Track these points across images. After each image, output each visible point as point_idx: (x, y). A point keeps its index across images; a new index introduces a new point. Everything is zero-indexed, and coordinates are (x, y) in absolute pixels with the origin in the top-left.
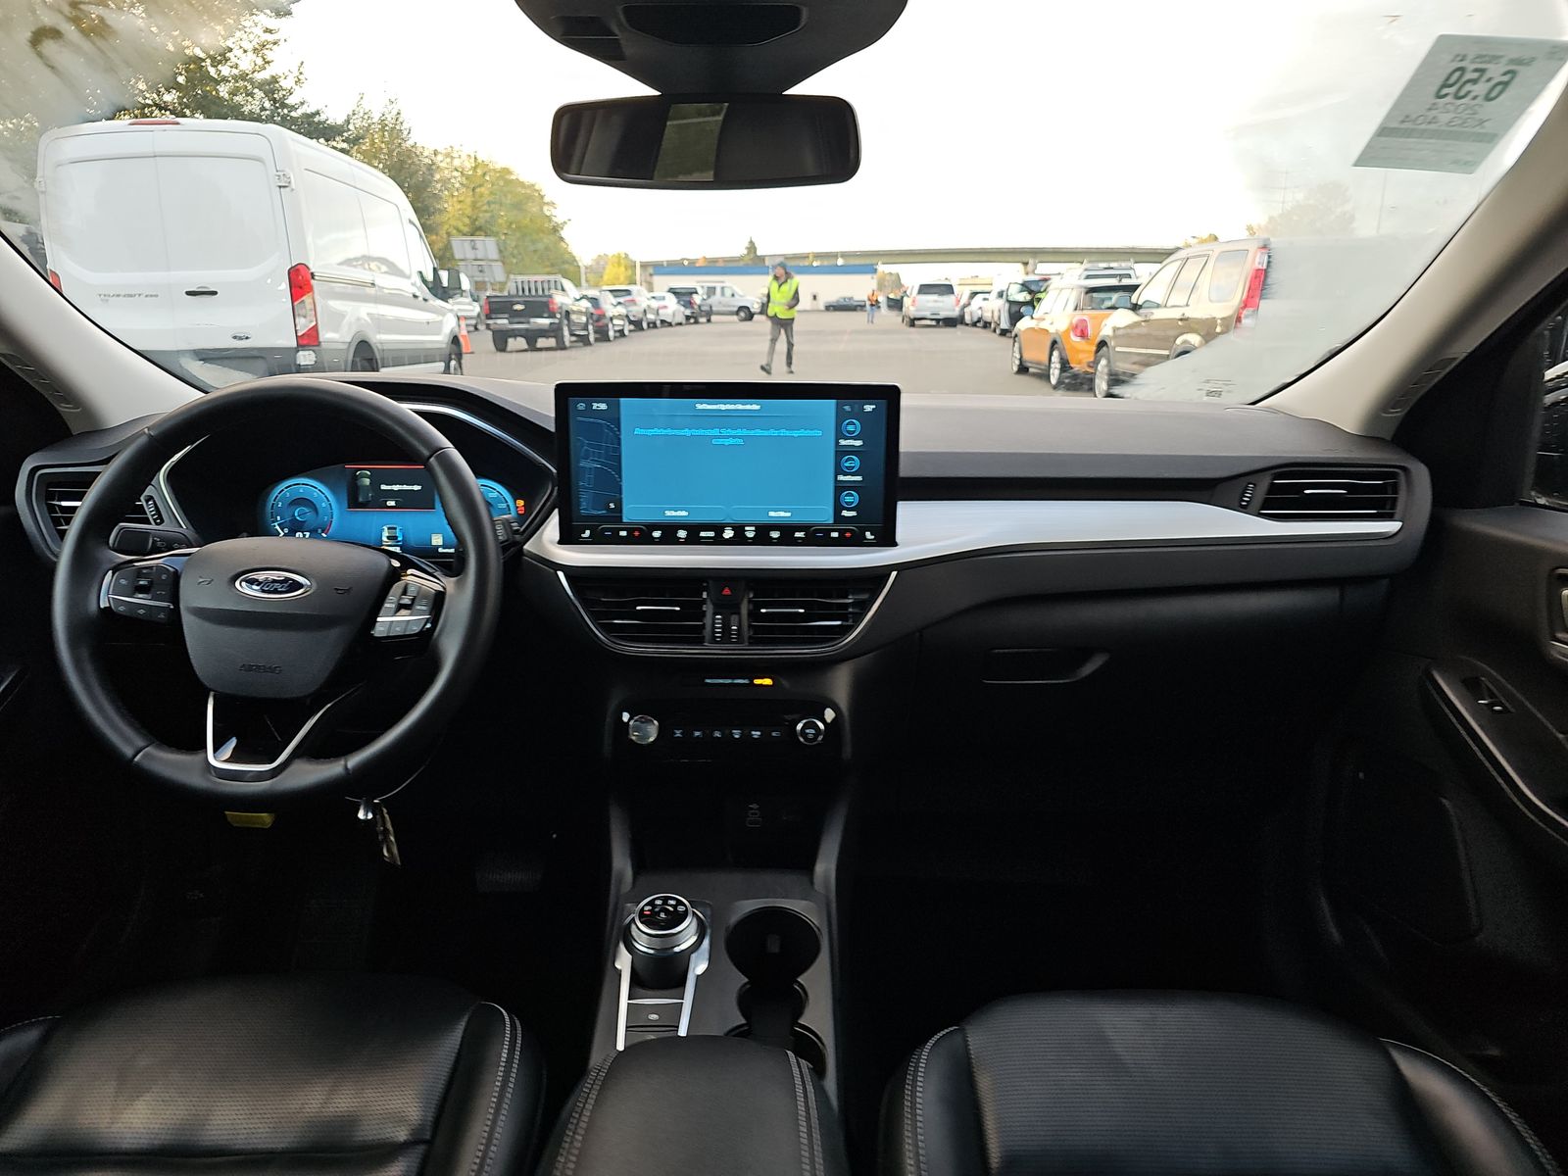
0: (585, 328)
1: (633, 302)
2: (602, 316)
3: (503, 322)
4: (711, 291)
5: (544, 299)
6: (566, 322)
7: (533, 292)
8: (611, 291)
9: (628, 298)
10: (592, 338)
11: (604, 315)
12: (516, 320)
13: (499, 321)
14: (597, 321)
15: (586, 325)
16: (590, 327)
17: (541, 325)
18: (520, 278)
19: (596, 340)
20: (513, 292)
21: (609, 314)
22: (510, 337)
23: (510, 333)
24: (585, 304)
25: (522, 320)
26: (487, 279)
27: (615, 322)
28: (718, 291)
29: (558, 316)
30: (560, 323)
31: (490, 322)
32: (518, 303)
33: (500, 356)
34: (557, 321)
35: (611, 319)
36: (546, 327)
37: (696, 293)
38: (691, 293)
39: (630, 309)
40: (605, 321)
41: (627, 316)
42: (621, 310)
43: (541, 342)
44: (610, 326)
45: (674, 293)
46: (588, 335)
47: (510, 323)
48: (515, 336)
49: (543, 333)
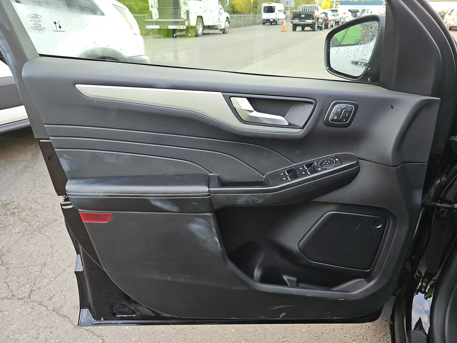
0: (322, 24)
1: (338, 15)
2: (327, 20)
3: (297, 21)
4: (364, 11)
5: (311, 13)
6: (317, 21)
7: (308, 11)
8: (331, 10)
9: (336, 13)
10: (323, 28)
11: (328, 19)
12: (301, 20)
13: (295, 21)
14: (326, 21)
15: (322, 23)
16: (323, 24)
17: (308, 22)
18: (304, 5)
19: (325, 28)
20: (301, 11)
21: (330, 19)
22: (298, 26)
23: (298, 25)
24: (323, 15)
25: (303, 20)
26: (289, 6)
27: (331, 22)
28: (366, 11)
29: (315, 19)
30: (315, 22)
31: (292, 21)
32: (303, 14)
33: (294, 32)
34: (314, 21)
35: (330, 21)
36: (311, 23)
37: (359, 12)
38: (356, 12)
39: (336, 17)
40: (328, 22)
41: (335, 20)
42: (334, 18)
43: (307, 28)
44: (329, 23)
45: (351, 12)
46: (322, 26)
47: (299, 21)
48: (299, 26)
49: (308, 25)
